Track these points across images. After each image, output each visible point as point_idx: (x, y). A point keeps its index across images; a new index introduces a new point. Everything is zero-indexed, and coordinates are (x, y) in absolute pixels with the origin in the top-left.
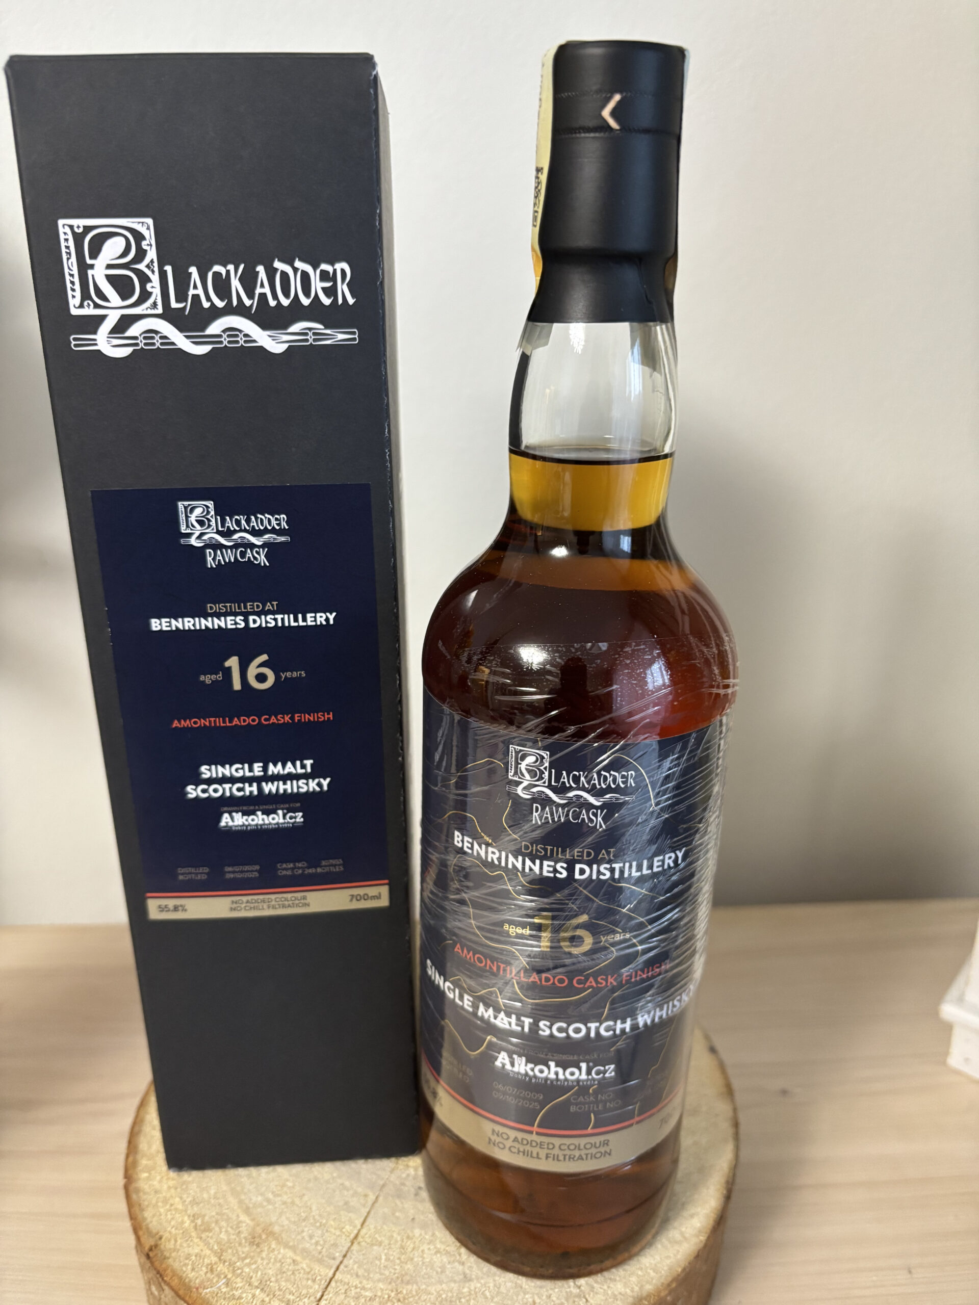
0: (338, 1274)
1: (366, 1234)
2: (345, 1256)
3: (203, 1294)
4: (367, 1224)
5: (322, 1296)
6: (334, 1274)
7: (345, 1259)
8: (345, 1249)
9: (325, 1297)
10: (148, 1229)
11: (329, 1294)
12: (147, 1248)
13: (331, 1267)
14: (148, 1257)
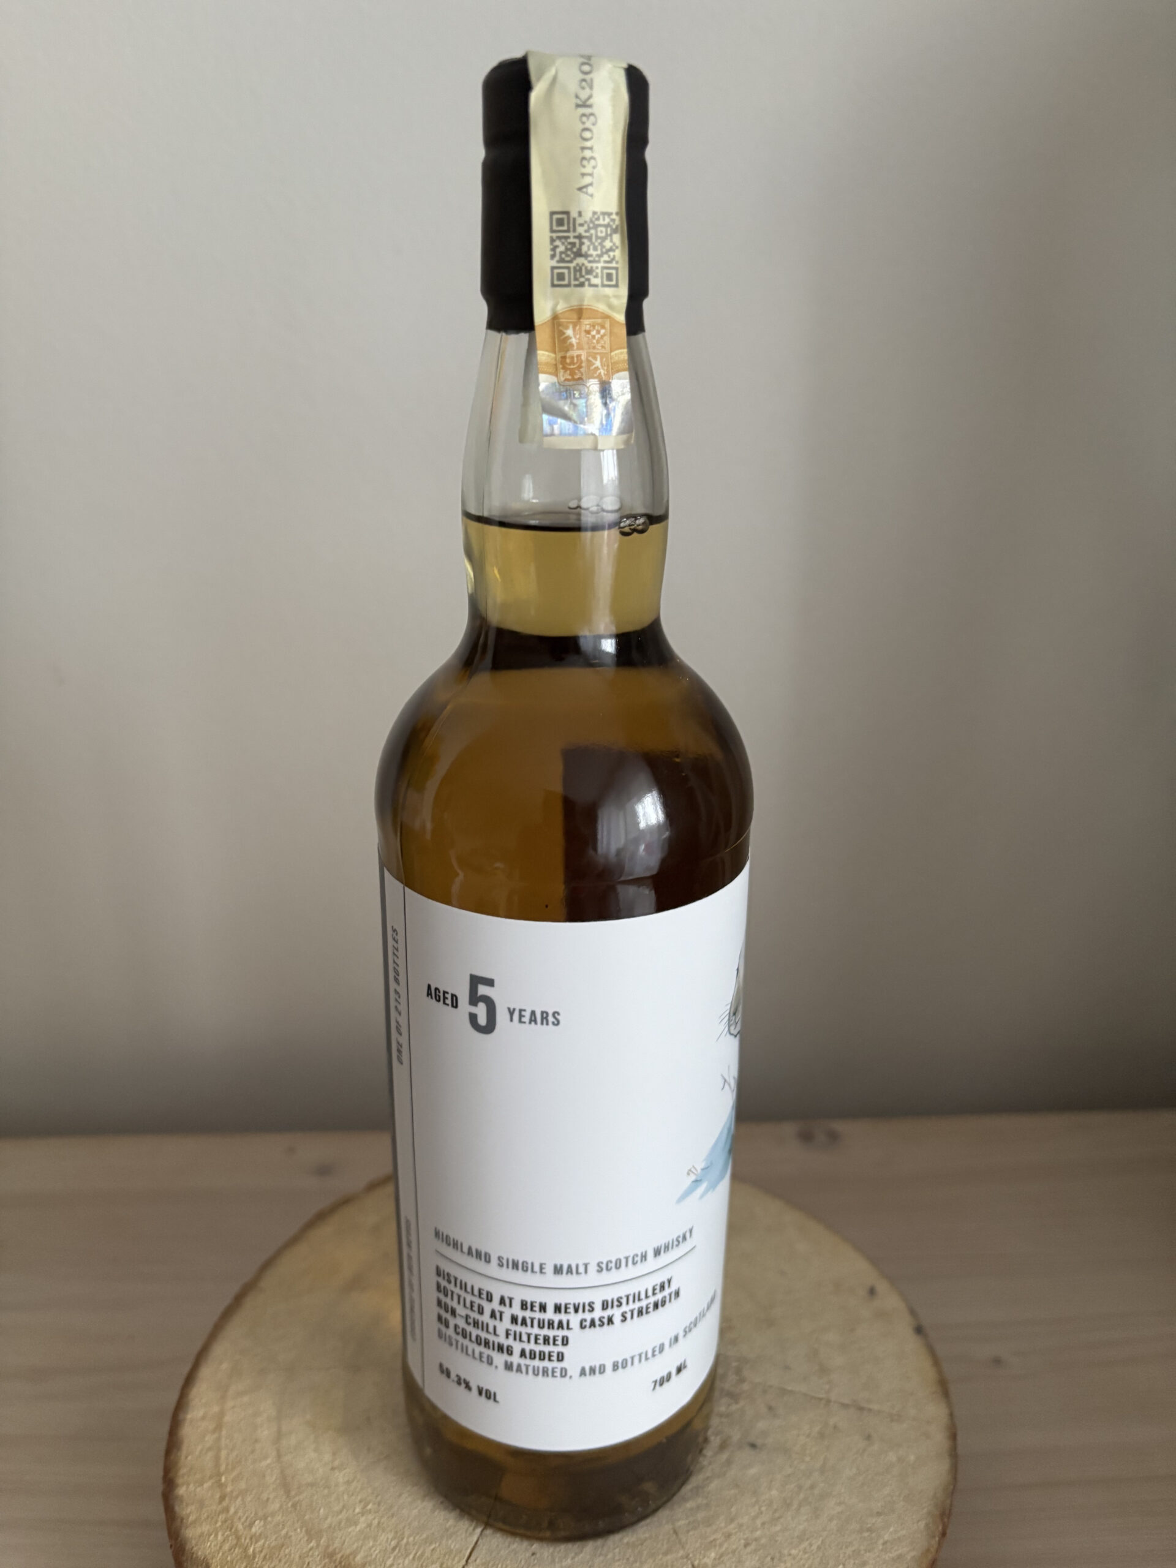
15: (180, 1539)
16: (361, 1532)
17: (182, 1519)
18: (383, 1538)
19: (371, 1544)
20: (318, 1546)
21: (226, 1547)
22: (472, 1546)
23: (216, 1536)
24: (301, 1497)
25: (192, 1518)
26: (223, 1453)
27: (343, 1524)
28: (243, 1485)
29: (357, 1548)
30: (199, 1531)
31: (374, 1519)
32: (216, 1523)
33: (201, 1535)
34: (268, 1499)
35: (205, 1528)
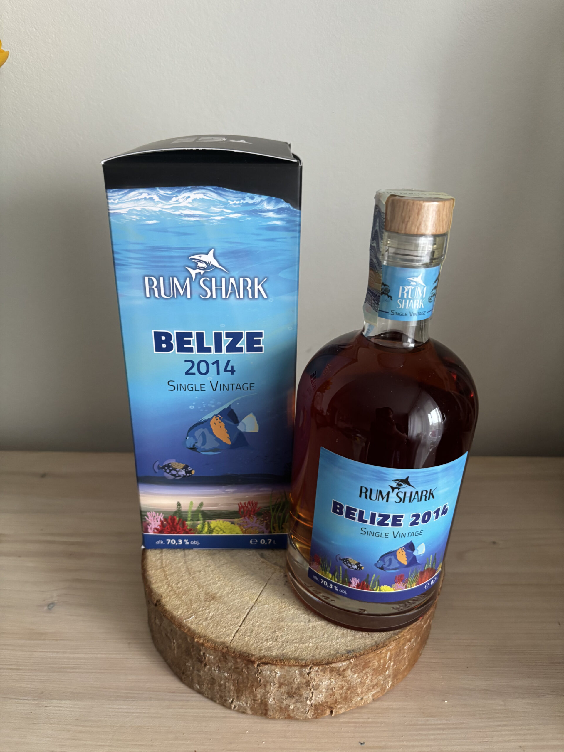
0: (249, 615)
1: (261, 600)
2: (251, 608)
3: (184, 621)
4: (261, 596)
5: (241, 625)
6: (246, 616)
7: (252, 610)
8: (252, 606)
9: (243, 626)
10: (156, 592)
11: (245, 624)
12: (155, 602)
13: (245, 613)
14: (156, 605)
15: (150, 588)
16: (218, 587)
17: (151, 582)
18: (227, 589)
19: (223, 590)
20: (203, 591)
21: (168, 590)
22: (260, 592)
23: (164, 587)
24: (195, 575)
25: (154, 581)
26: (164, 561)
27: (212, 584)
28: (173, 571)
29: (218, 592)
30: (157, 585)
31: (223, 582)
32: (163, 583)
33: (158, 587)
34: (182, 576)
35: (160, 585)
